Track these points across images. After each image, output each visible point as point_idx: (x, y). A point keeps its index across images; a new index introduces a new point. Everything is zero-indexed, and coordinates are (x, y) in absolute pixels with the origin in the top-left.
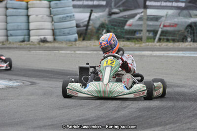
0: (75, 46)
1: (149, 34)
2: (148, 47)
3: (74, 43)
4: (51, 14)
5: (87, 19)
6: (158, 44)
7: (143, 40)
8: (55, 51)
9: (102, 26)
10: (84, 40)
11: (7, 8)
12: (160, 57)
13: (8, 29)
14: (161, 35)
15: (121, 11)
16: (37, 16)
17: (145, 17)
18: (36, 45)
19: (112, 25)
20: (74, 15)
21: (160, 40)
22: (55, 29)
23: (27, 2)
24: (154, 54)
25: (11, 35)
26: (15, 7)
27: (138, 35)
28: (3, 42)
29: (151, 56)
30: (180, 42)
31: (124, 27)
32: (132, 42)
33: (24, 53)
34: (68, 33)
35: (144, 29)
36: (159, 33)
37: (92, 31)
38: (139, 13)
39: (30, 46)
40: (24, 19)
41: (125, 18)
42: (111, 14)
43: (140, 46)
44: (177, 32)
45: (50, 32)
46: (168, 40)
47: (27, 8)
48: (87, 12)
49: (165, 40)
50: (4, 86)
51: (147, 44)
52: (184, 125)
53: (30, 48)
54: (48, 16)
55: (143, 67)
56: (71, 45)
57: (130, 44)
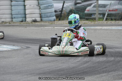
0: (54, 24)
1: (100, 16)
2: (100, 24)
3: (53, 22)
4: (39, 4)
5: (62, 7)
6: (105, 22)
7: (96, 19)
8: (41, 27)
9: (71, 11)
10: (59, 20)
11: (12, 1)
12: (107, 30)
13: (13, 14)
14: (107, 16)
15: (83, 2)
16: (30, 5)
17: (97, 6)
18: (30, 23)
19: (77, 11)
20: (53, 5)
21: (107, 19)
22: (42, 14)
24: (103, 28)
25: (15, 18)
27: (93, 17)
28: (9, 22)
29: (101, 29)
30: (120, 20)
31: (84, 11)
32: (89, 21)
33: (23, 28)
34: (50, 16)
35: (97, 13)
37: (64, 14)
38: (93, 3)
39: (26, 24)
40: (22, 7)
41: (85, 6)
42: (76, 4)
43: (95, 24)
44: (117, 15)
45: (39, 15)
46: (112, 20)
47: (24, 1)
48: (62, 3)
49: (110, 20)
50: (10, 49)
51: (99, 22)
52: (121, 72)
53: (27, 26)
54: (37, 6)
55: (96, 36)
56: (52, 24)
57: (88, 22)
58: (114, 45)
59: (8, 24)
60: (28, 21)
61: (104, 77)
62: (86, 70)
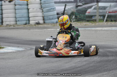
0: (56, 26)
1: (100, 17)
2: (100, 25)
3: (56, 24)
4: (41, 8)
5: (63, 10)
6: (106, 23)
7: (97, 21)
8: (44, 29)
9: (72, 14)
11: (15, 5)
12: (107, 30)
13: (17, 17)
14: (107, 18)
15: (83, 4)
16: (33, 9)
17: (98, 8)
18: (33, 26)
20: (55, 8)
21: (107, 21)
22: (44, 16)
23: (27, 1)
24: (104, 29)
25: (19, 21)
26: (20, 4)
27: (93, 18)
28: (14, 25)
29: (102, 30)
31: (85, 13)
32: (90, 22)
33: (26, 31)
34: (52, 18)
35: (97, 14)
36: (106, 16)
38: (94, 5)
40: (26, 11)
41: (86, 8)
42: (77, 6)
43: (95, 25)
45: (42, 18)
46: (112, 21)
47: (28, 5)
48: (63, 6)
49: (110, 21)
51: (99, 23)
53: (30, 28)
55: (97, 37)
56: (54, 26)
57: (89, 24)
58: (115, 45)
59: (12, 27)
60: (32, 24)
61: (105, 75)
62: (88, 69)
